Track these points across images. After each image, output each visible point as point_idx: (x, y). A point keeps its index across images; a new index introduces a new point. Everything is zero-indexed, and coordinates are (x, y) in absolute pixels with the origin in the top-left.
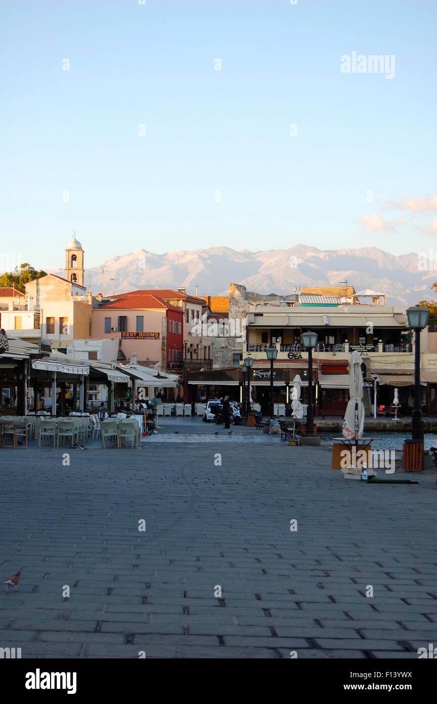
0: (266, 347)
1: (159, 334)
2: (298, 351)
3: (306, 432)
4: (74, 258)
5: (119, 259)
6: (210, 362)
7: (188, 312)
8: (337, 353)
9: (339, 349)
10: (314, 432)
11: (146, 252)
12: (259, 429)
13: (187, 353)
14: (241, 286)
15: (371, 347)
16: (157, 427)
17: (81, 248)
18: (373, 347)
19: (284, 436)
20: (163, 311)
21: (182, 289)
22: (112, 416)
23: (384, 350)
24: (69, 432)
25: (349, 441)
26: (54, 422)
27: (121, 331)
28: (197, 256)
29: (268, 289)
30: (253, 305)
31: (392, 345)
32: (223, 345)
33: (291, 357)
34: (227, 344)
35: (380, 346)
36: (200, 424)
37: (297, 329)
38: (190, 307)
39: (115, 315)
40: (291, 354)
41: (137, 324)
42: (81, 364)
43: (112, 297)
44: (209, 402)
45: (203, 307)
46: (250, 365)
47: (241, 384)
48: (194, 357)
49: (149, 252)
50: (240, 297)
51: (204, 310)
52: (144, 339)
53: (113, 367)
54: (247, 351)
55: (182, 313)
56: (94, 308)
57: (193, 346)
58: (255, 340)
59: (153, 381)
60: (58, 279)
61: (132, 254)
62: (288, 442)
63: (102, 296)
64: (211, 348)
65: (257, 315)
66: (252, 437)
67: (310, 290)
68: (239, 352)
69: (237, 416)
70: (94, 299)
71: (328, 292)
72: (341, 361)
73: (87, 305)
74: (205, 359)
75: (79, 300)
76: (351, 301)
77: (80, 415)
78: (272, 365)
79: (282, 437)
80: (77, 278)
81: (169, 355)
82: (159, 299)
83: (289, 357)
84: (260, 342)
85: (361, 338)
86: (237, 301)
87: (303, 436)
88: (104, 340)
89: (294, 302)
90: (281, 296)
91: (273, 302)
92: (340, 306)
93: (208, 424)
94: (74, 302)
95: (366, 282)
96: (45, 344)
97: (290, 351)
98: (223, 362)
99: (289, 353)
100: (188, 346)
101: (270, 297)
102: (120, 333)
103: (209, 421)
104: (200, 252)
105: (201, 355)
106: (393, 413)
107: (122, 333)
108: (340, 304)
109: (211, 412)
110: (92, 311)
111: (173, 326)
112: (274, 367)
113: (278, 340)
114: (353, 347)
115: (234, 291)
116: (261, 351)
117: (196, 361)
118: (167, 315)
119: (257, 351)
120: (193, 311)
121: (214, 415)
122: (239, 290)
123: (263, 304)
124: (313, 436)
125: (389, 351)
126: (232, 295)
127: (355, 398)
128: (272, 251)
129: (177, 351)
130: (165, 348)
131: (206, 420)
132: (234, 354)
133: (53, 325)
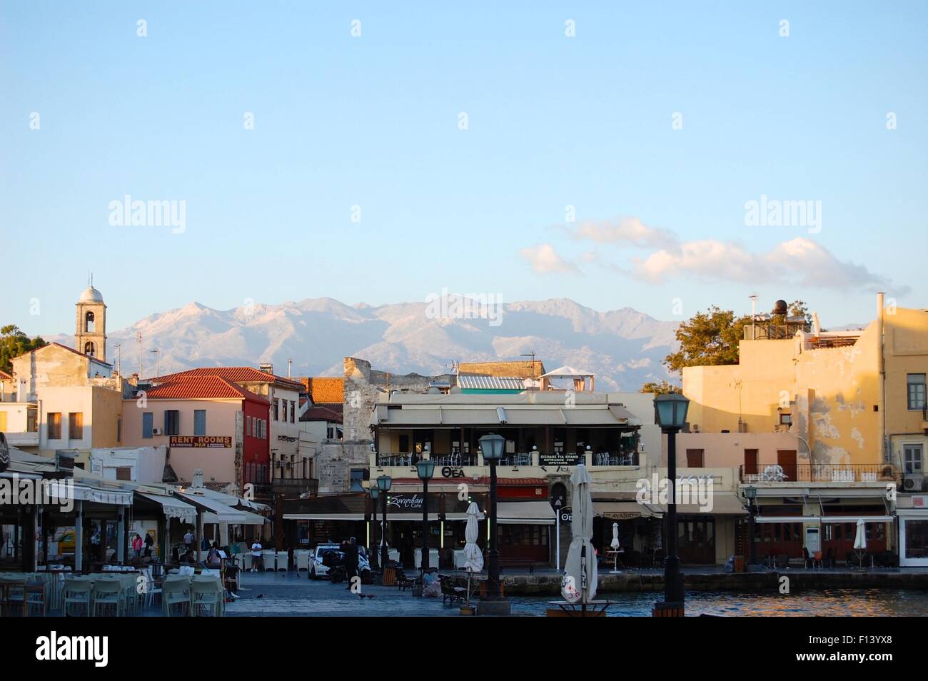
0: (406, 458)
1: (230, 438)
2: (458, 465)
3: (487, 593)
4: (90, 317)
5: (157, 319)
6: (314, 484)
7: (277, 403)
8: (520, 468)
9: (524, 461)
10: (500, 592)
11: (202, 307)
12: (404, 591)
13: (276, 469)
14: (363, 361)
15: (574, 457)
16: (240, 589)
17: (102, 301)
18: (577, 457)
19: (448, 600)
20: (238, 401)
21: (265, 366)
22: (169, 571)
23: (594, 463)
24: (108, 597)
25: (572, 605)
26: (87, 581)
27: (169, 434)
28: (284, 314)
29: (398, 366)
30: (385, 392)
31: (607, 454)
32: (335, 456)
33: (447, 474)
34: (341, 454)
35: (588, 456)
36: (304, 582)
37: (455, 429)
38: (281, 395)
39: (159, 409)
40: (447, 470)
41: (195, 422)
42: (120, 488)
43: (155, 380)
44: (319, 548)
45: (300, 395)
46: (387, 488)
47: (368, 518)
48: (288, 475)
49: (206, 307)
50: (362, 378)
51: (303, 399)
52: (206, 447)
53: (167, 492)
54: (377, 465)
55: (268, 405)
56: (125, 398)
57: (285, 458)
58: (387, 448)
59: (232, 514)
60: (66, 351)
61: (178, 310)
62: (459, 610)
63: (138, 379)
64: (314, 461)
65: (392, 407)
66: (398, 603)
67: (472, 368)
68: (361, 467)
69: (365, 570)
70: (125, 383)
71: (502, 371)
72: (527, 479)
73: (114, 393)
74: (304, 478)
75: (100, 385)
76: (539, 384)
77: (120, 569)
78: (425, 488)
79: (444, 602)
80: (95, 349)
81: (248, 473)
82: (231, 382)
83: (443, 474)
84: (396, 451)
85: (556, 444)
86: (356, 385)
87: (482, 600)
88: (142, 449)
89: (449, 386)
90: (427, 378)
91: (415, 387)
92: (522, 393)
93: (317, 584)
94: (93, 387)
95: (554, 355)
96: (66, 456)
97: (446, 464)
98: (334, 483)
99: (443, 469)
100: (278, 457)
101: (409, 379)
102: (168, 437)
103: (319, 578)
104: (288, 307)
105: (297, 471)
106: (611, 562)
107: (171, 438)
108: (524, 390)
109: (324, 564)
110: (123, 402)
111: (254, 426)
112: (429, 491)
113: (426, 448)
114: (546, 458)
115: (352, 369)
116: (398, 465)
117: (290, 482)
118: (244, 408)
119: (392, 464)
120: (285, 402)
121: (327, 568)
122: (361, 369)
123: (399, 389)
124: (500, 600)
125: (602, 464)
126: (348, 376)
127: (580, 538)
128: (404, 305)
129: (259, 465)
130: (241, 461)
131: (313, 576)
132: (353, 471)
133: (59, 426)
